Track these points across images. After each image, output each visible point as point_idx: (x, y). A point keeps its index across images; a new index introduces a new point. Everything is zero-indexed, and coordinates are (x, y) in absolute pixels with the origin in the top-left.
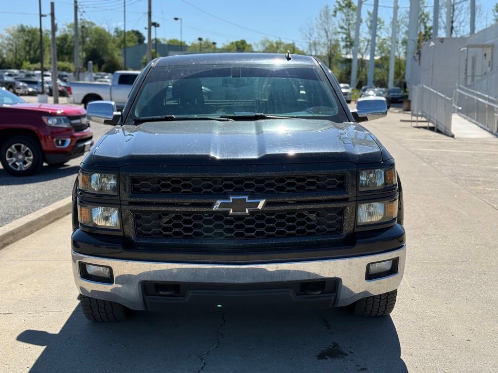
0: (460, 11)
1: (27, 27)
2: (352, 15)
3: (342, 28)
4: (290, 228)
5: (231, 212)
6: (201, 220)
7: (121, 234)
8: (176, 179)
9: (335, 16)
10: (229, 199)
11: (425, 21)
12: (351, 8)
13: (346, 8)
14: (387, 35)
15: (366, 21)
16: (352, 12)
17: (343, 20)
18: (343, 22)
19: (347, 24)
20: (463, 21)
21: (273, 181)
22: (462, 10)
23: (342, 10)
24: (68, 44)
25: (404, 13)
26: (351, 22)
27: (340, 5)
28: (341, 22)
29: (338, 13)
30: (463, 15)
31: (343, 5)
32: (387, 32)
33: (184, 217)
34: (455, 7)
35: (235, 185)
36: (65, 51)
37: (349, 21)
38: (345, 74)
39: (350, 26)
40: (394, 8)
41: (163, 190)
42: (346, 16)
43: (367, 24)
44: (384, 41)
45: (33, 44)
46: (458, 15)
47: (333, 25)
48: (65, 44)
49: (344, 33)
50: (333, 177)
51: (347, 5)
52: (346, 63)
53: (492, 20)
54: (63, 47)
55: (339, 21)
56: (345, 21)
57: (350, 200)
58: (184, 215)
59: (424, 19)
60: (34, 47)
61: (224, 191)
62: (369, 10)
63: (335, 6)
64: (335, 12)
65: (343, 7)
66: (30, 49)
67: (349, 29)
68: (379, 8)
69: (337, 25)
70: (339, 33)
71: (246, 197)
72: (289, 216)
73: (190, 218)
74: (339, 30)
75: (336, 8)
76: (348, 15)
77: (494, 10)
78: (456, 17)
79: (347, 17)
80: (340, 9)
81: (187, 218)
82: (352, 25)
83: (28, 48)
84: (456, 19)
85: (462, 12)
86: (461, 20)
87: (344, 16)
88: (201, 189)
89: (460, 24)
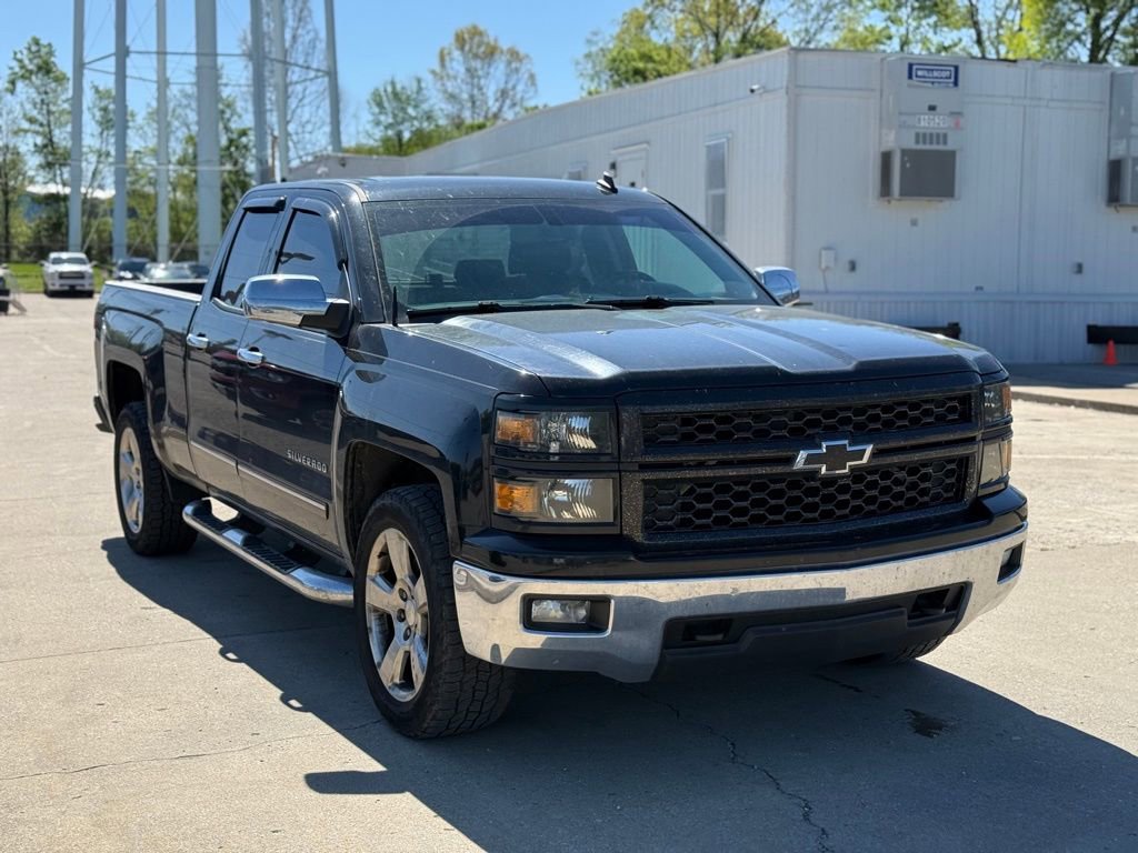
0: (301, 100)
2: (55, 91)
3: (32, 120)
5: (824, 470)
6: (764, 491)
7: (616, 531)
8: (723, 414)
9: (12, 92)
10: (820, 447)
11: (227, 115)
12: (52, 75)
13: (40, 75)
14: (143, 144)
15: (89, 109)
16: (53, 85)
17: (35, 105)
18: (35, 107)
19: (45, 112)
20: (308, 122)
22: (304, 97)
23: (30, 79)
25: (178, 95)
26: (53, 108)
27: (23, 67)
28: (28, 106)
29: (20, 85)
30: (307, 109)
31: (31, 67)
32: (141, 136)
33: (736, 488)
34: (290, 89)
35: (824, 421)
37: (48, 105)
38: (47, 230)
39: (52, 118)
40: (158, 82)
41: (702, 437)
42: (39, 93)
43: (94, 116)
44: (138, 155)
46: (297, 107)
47: (8, 114)
49: (37, 133)
51: (40, 68)
52: (47, 204)
53: (369, 122)
55: (22, 105)
56: (38, 106)
58: (736, 484)
59: (223, 112)
61: (808, 432)
62: (96, 84)
63: (11, 68)
64: (13, 83)
65: (31, 72)
67: (49, 125)
68: (128, 81)
69: (18, 111)
70: (26, 131)
71: (846, 442)
73: (747, 488)
74: (26, 125)
75: (15, 74)
76: (46, 93)
77: (371, 102)
78: (294, 112)
79: (44, 96)
80: (23, 77)
81: (741, 488)
82: (57, 115)
84: (292, 117)
85: (306, 101)
86: (304, 119)
87: (33, 93)
88: (767, 431)
89: (303, 127)
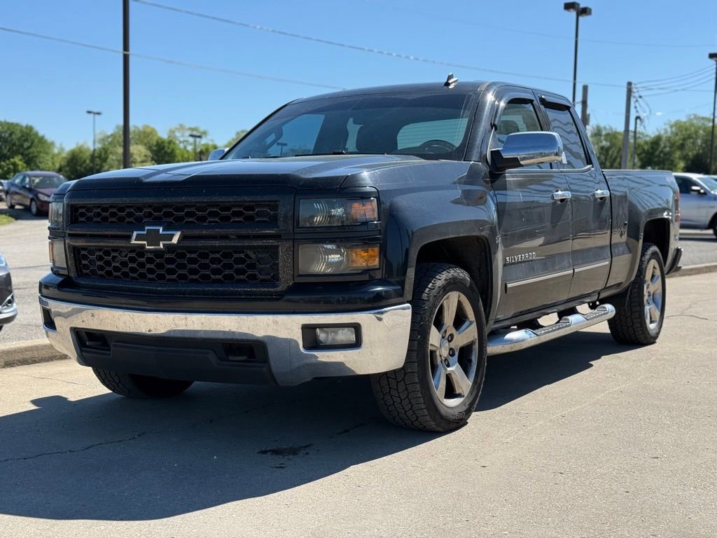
1: (605, 128)
4: (216, 272)
5: (146, 246)
21: (193, 210)
24: (660, 149)
36: (656, 159)
45: (610, 152)
48: (657, 149)
50: (264, 206)
54: (652, 154)
57: (283, 238)
60: (611, 157)
66: (606, 159)
72: (214, 256)
83: (603, 157)
